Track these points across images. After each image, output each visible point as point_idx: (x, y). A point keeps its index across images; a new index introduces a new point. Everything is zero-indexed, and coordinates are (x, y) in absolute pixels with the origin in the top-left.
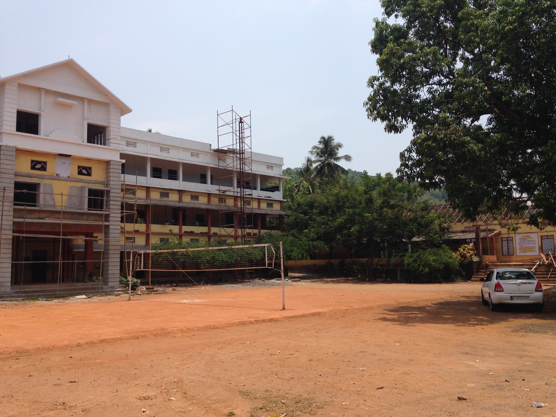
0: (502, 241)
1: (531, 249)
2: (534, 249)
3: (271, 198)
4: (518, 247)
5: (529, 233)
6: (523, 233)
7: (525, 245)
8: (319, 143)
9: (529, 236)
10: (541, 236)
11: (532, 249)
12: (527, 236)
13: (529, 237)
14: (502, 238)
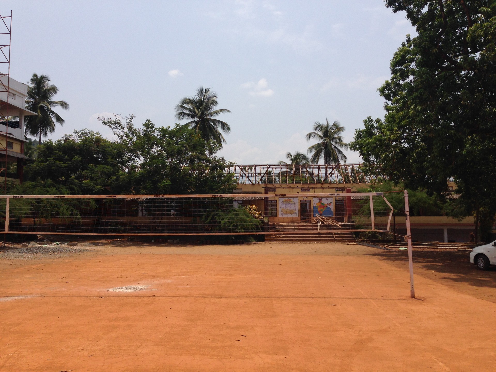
3: (12, 135)
4: (281, 209)
5: (291, 197)
7: (287, 208)
8: (31, 81)
10: (301, 200)
11: (293, 211)
13: (291, 201)
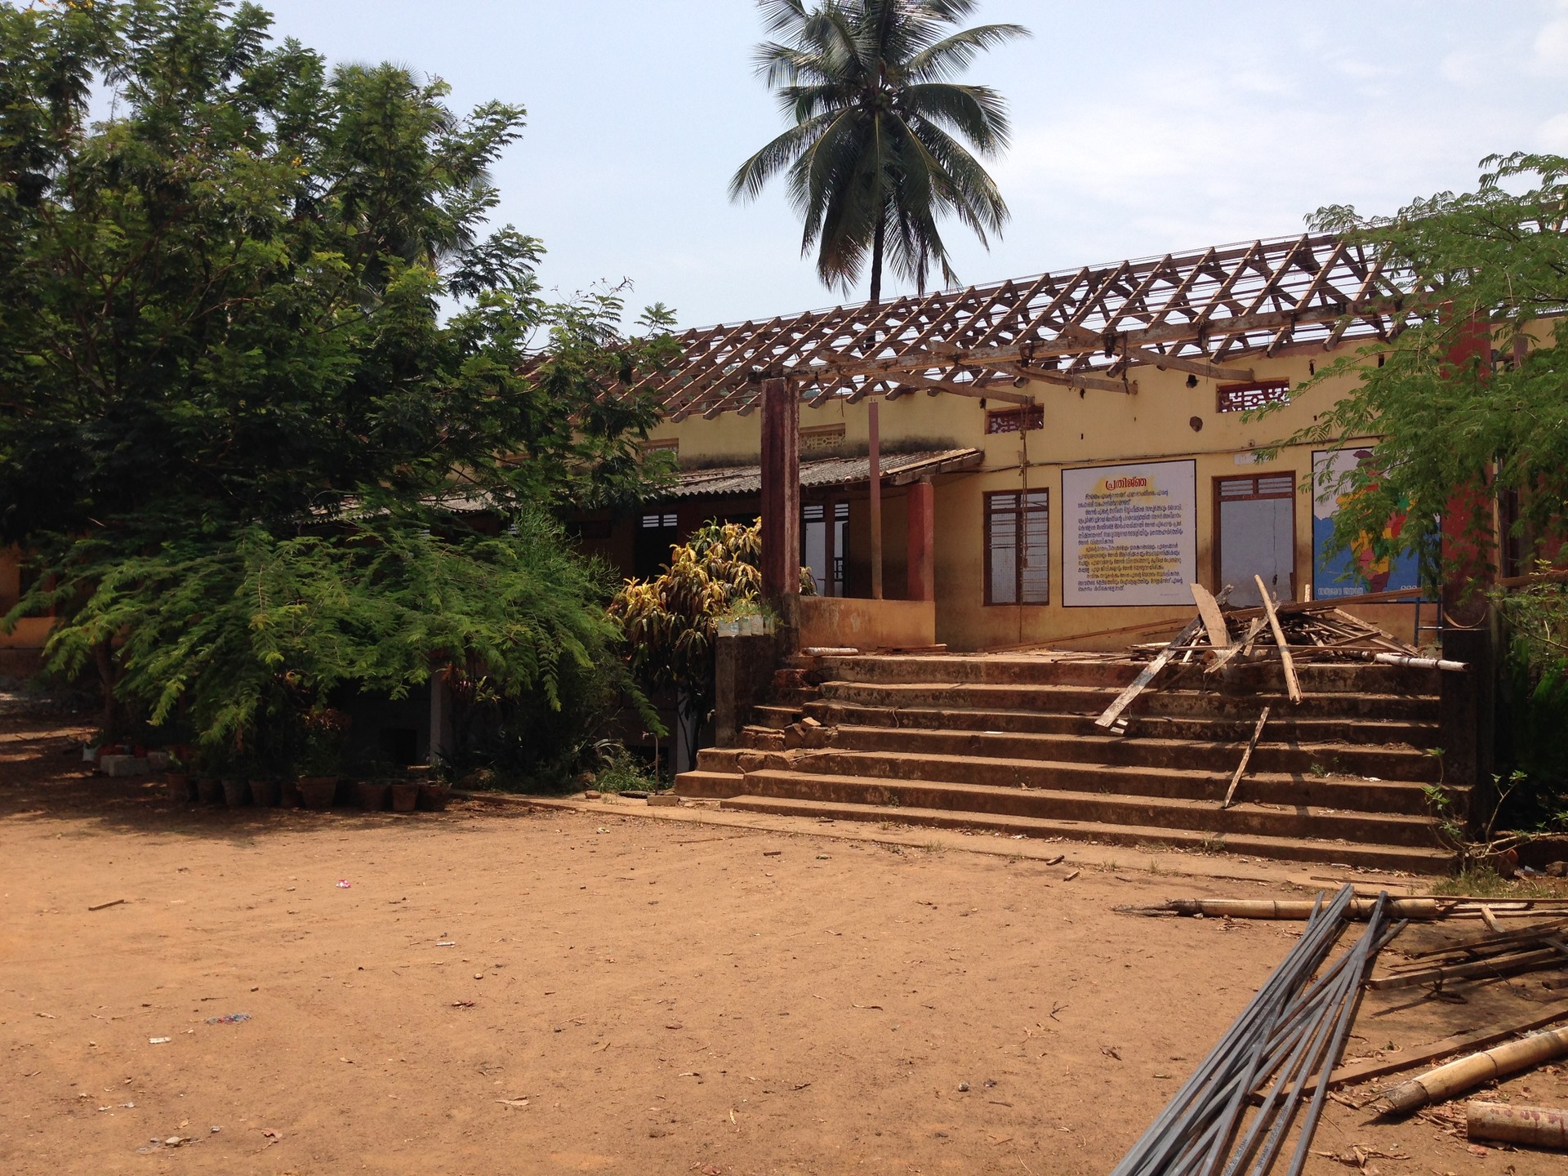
0: (988, 513)
1: (1149, 567)
2: (1168, 567)
4: (1074, 550)
5: (1146, 459)
6: (1109, 463)
7: (1119, 541)
9: (1142, 482)
10: (1217, 481)
11: (1157, 564)
12: (1132, 483)
13: (1141, 489)
14: (988, 496)
